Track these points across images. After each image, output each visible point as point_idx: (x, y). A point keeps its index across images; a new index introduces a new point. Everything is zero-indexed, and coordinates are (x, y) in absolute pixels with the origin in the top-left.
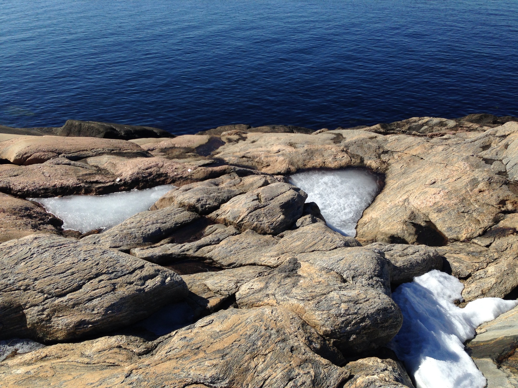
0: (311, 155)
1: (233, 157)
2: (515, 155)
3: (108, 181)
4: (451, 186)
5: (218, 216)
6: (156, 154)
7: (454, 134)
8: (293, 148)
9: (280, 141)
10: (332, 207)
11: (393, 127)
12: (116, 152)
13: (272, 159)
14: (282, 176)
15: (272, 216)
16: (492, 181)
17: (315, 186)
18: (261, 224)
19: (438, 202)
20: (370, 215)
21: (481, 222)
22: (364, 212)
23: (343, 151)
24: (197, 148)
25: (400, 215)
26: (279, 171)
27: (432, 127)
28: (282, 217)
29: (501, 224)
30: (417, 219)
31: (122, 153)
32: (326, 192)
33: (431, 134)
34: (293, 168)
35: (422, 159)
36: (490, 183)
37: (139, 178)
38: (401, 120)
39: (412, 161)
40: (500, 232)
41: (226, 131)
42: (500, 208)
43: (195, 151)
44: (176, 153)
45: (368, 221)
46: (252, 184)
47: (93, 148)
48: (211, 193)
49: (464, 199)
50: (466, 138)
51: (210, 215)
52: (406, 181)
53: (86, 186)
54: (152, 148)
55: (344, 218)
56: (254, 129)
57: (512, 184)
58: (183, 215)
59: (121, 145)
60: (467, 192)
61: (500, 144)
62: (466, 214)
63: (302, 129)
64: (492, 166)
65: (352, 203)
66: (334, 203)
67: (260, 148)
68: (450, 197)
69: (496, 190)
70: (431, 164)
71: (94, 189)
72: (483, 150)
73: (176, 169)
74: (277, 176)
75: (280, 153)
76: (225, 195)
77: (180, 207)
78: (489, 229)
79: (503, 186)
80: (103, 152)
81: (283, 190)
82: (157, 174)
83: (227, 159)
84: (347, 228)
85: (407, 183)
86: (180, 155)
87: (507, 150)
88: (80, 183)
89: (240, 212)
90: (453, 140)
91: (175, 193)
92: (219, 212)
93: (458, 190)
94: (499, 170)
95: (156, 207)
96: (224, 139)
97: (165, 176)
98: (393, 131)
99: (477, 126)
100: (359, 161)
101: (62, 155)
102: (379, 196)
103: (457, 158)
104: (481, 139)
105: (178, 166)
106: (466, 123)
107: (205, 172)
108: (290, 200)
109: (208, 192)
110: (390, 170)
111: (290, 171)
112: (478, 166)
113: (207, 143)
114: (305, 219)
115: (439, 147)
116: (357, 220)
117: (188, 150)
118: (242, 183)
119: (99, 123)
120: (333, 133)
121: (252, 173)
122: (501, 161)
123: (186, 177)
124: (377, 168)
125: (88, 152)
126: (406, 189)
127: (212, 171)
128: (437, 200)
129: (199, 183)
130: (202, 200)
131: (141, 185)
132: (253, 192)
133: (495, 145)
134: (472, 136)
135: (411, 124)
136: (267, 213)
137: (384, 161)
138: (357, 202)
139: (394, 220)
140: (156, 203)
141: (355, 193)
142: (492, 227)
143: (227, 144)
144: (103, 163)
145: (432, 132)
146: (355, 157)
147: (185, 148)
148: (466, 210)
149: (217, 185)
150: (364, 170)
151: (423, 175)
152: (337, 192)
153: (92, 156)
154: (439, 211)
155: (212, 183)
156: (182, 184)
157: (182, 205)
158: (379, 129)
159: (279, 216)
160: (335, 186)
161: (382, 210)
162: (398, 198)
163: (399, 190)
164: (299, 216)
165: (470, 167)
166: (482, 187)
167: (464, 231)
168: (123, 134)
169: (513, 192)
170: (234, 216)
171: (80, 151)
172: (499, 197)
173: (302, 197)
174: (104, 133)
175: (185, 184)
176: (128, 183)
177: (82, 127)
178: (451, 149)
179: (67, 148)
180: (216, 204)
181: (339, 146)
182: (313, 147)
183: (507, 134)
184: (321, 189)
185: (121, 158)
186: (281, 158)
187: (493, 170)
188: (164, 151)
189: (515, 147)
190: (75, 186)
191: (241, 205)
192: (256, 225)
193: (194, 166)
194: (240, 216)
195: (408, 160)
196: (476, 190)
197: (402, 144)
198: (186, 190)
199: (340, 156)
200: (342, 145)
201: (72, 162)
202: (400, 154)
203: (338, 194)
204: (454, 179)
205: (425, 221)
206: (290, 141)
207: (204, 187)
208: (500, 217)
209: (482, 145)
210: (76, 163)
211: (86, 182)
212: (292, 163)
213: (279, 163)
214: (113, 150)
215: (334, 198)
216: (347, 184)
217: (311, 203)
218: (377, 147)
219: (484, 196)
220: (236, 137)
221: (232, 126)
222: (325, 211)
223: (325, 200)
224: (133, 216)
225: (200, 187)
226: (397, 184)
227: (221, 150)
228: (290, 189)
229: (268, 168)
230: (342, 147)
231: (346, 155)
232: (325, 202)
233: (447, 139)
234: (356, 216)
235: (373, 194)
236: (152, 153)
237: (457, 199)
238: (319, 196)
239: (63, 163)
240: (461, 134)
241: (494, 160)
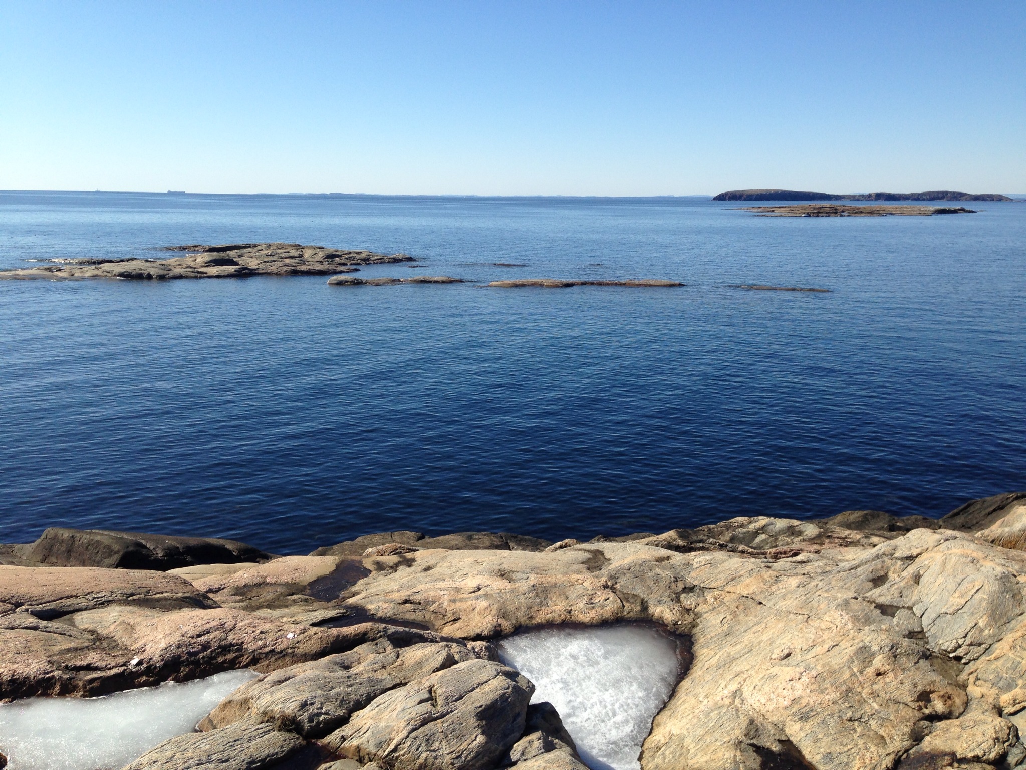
0: (542, 596)
1: (385, 602)
2: (935, 597)
3: (113, 664)
4: (821, 662)
5: (345, 740)
6: (223, 598)
7: (817, 552)
8: (506, 582)
9: (481, 568)
10: (589, 710)
11: (701, 537)
12: (139, 599)
13: (464, 605)
14: (484, 643)
15: (460, 737)
16: (899, 651)
17: (553, 663)
18: (436, 758)
19: (800, 697)
20: (668, 729)
21: (888, 741)
22: (656, 721)
23: (606, 586)
24: (312, 584)
25: (728, 726)
26: (478, 631)
27: (775, 537)
28: (481, 739)
29: (928, 744)
30: (762, 737)
31: (152, 600)
32: (574, 676)
33: (773, 550)
34: (506, 625)
35: (761, 603)
36: (895, 657)
37: (180, 656)
38: (715, 523)
39: (742, 607)
40: (927, 762)
41: (374, 545)
42: (920, 709)
43: (308, 591)
44: (267, 595)
45: (663, 742)
46: (420, 664)
47: (90, 590)
48: (332, 688)
49: (849, 690)
50: (841, 561)
51: (326, 740)
52: (733, 651)
53: (66, 677)
54: (217, 586)
55: (614, 735)
56: (431, 540)
57: (937, 657)
58: (269, 740)
59: (150, 583)
60: (853, 675)
61: (904, 574)
62: (856, 723)
63: (525, 540)
64: (895, 620)
65: (629, 701)
66: (592, 701)
67: (441, 583)
68: (822, 688)
69: (909, 670)
70: (778, 614)
71: (81, 684)
72: (875, 587)
73: (261, 633)
74: (474, 643)
75: (480, 592)
76: (363, 690)
77: (262, 723)
78: (905, 756)
79: (921, 661)
80: (111, 598)
81: (484, 677)
82: (220, 647)
83: (371, 607)
84: (622, 759)
85: (736, 656)
86: (274, 600)
87: (919, 587)
88: (52, 671)
89: (393, 731)
90: (816, 564)
91: (255, 691)
92: (346, 730)
93: (835, 672)
94: (910, 629)
95: (211, 721)
96: (368, 564)
97: (238, 650)
98: (701, 545)
99: (858, 537)
100: (638, 608)
101: (24, 607)
102: (683, 683)
103: (826, 602)
104: (869, 564)
105: (267, 626)
106: (838, 530)
107: (324, 638)
108: (497, 700)
109: (326, 686)
110: (701, 626)
111: (501, 630)
112: (868, 621)
113: (332, 573)
114: (530, 743)
115: (791, 579)
116: (642, 740)
117: (293, 588)
118: (399, 662)
119: (112, 534)
120: (585, 551)
121: (422, 639)
122: (910, 608)
123: (281, 652)
124: (676, 624)
125: (78, 600)
126: (736, 668)
127: (338, 636)
128: (798, 693)
129: (310, 664)
130: (312, 704)
131: (184, 671)
132: (420, 682)
133: (896, 576)
134: (852, 555)
135: (734, 531)
136: (448, 732)
137: (688, 607)
138: (639, 698)
139: (717, 740)
140: (212, 712)
141: (635, 678)
142: (911, 752)
143: (374, 573)
144: (107, 624)
145: (776, 546)
146: (631, 600)
147: (286, 584)
148: (857, 716)
149: (347, 667)
150: (650, 627)
151: (765, 637)
152: (598, 677)
153: (86, 609)
154: (804, 717)
155: (336, 663)
156: (272, 667)
157: (268, 717)
158: (675, 540)
159: (473, 737)
160: (592, 663)
161: (691, 716)
162: (720, 689)
163: (721, 671)
164: (517, 735)
165: (853, 622)
166: (880, 665)
167: (857, 762)
168: (160, 555)
169: (941, 674)
170: (378, 741)
171: (61, 598)
172: (915, 686)
173: (523, 692)
174: (121, 553)
175: (279, 667)
176: (156, 667)
177: (77, 543)
178: (813, 583)
179: (36, 592)
180: (341, 712)
181: (597, 577)
182: (546, 580)
183: (915, 554)
184: (565, 669)
185: (148, 612)
186: (483, 604)
187: (897, 629)
188: (242, 591)
189: (932, 580)
190: (41, 676)
191: (395, 713)
192: (426, 760)
193: (301, 626)
194: (391, 740)
195: (733, 606)
196: (870, 671)
197: (720, 573)
198: (280, 682)
199: (600, 597)
200: (604, 575)
201: (43, 623)
202: (717, 592)
203: (599, 680)
204: (826, 647)
205: (780, 741)
206: (500, 567)
207: (317, 673)
208: (923, 729)
209: (871, 576)
210: (49, 624)
211: (67, 667)
212: (504, 614)
213: (479, 613)
214: (132, 594)
215: (593, 689)
216: (618, 658)
217: (542, 703)
218: (673, 579)
219: (886, 684)
220: (392, 559)
221: (387, 535)
222: (573, 719)
223: (574, 694)
224: (159, 746)
225: (309, 674)
226: (718, 656)
227: (362, 587)
228: (498, 673)
229: (457, 625)
230: (604, 579)
231: (611, 596)
232: (573, 698)
233: (804, 562)
234: (638, 732)
235: (672, 680)
236: (216, 597)
237: (836, 692)
238: (561, 685)
239: (22, 626)
240: (829, 551)
241: (898, 608)
